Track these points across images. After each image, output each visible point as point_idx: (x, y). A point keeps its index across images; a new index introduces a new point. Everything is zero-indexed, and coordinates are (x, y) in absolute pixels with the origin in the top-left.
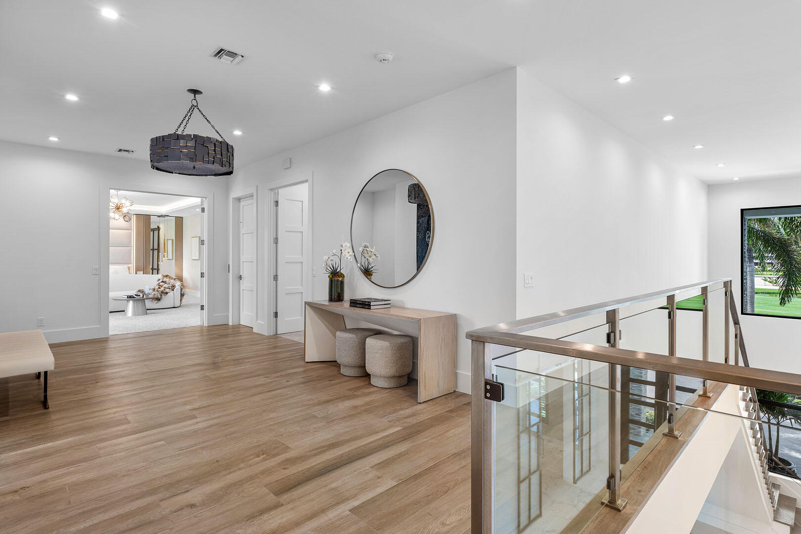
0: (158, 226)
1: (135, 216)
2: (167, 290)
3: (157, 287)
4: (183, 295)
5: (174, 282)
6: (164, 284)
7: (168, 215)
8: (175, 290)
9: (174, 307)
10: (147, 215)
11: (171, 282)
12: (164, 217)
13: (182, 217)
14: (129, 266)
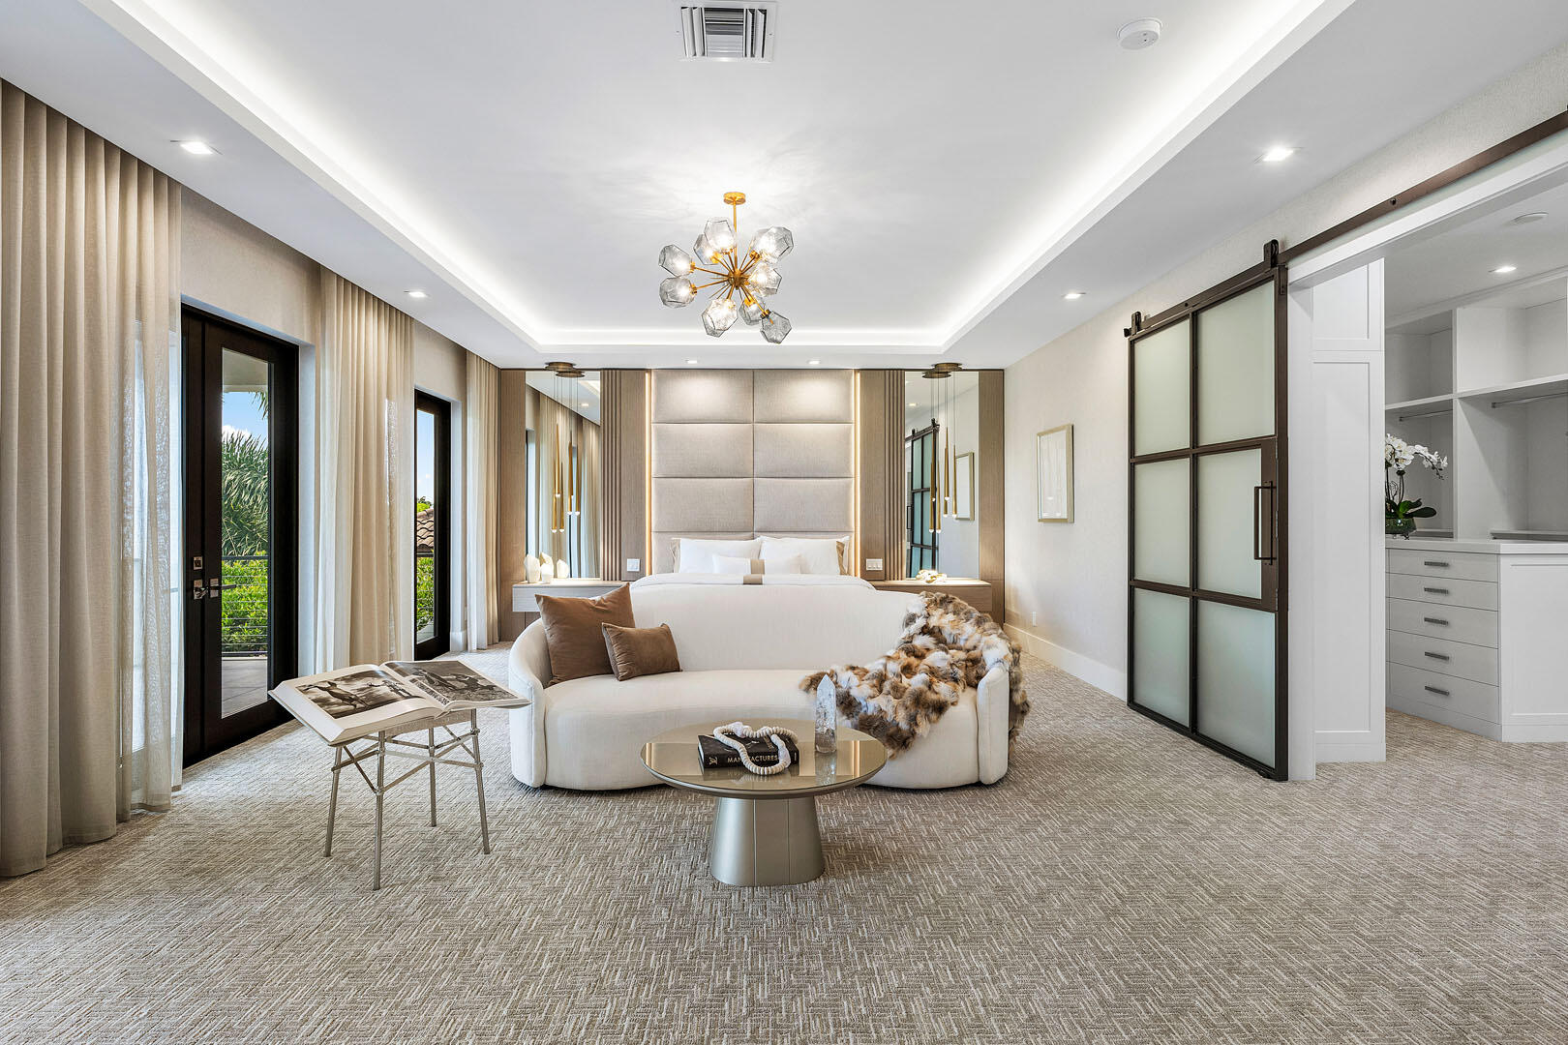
0: (933, 421)
1: (858, 375)
2: (943, 689)
3: (894, 667)
4: (1024, 713)
5: (977, 636)
6: (932, 646)
7: (958, 364)
8: (982, 684)
9: (978, 785)
10: (893, 370)
11: (964, 637)
12: (946, 374)
13: (1003, 370)
14: (841, 540)
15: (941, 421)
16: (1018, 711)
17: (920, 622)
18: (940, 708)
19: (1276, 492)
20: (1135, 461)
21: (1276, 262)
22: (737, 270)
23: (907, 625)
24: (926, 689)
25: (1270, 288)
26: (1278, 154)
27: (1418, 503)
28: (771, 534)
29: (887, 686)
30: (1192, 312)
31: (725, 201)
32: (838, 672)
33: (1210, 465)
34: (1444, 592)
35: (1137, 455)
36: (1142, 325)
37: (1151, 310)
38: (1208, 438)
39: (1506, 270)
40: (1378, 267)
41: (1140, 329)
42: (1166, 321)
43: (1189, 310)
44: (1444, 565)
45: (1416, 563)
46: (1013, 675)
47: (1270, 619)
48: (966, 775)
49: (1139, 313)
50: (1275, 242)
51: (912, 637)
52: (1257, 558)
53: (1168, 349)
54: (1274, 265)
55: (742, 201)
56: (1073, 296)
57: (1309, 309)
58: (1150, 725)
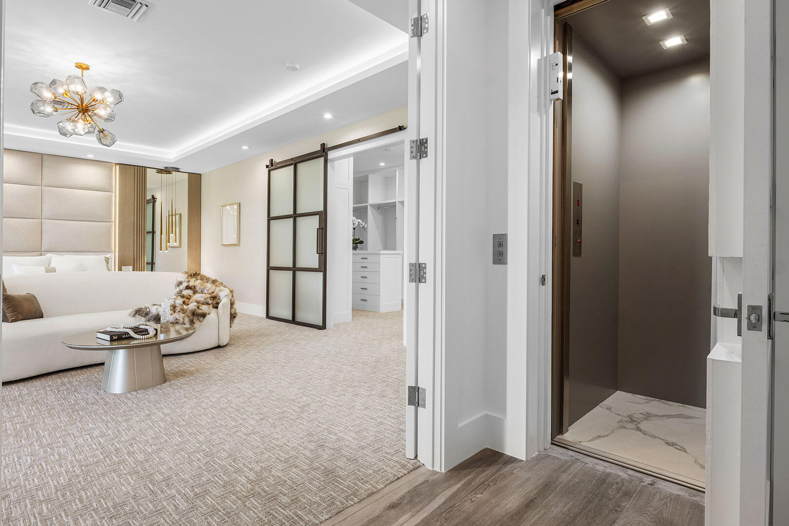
0: (153, 196)
1: (118, 167)
2: (204, 308)
3: (179, 301)
4: (234, 317)
5: (214, 288)
6: (192, 294)
7: (178, 169)
8: (220, 305)
9: (219, 347)
10: (142, 167)
11: (208, 289)
12: (169, 172)
13: (200, 174)
14: (107, 256)
15: (158, 196)
16: (233, 316)
17: (185, 284)
18: (204, 315)
19: (324, 231)
20: (270, 219)
21: (323, 151)
22: (84, 104)
23: (178, 286)
24: (197, 308)
25: (322, 159)
26: (328, 116)
27: (359, 239)
28: (55, 253)
29: (178, 309)
30: (295, 163)
31: (76, 66)
32: (149, 307)
33: (300, 220)
34: (366, 267)
35: (271, 216)
36: (273, 164)
37: (278, 159)
38: (299, 211)
39: (382, 164)
40: (352, 159)
41: (272, 166)
42: (284, 164)
43: (293, 162)
44: (366, 258)
45: (359, 258)
46: (232, 301)
47: (322, 274)
48: (215, 344)
49: (272, 160)
50: (324, 144)
51: (181, 291)
52: (317, 253)
53: (283, 176)
54: (324, 152)
55: (88, 69)
56: (245, 148)
57: (333, 169)
58: (276, 322)
